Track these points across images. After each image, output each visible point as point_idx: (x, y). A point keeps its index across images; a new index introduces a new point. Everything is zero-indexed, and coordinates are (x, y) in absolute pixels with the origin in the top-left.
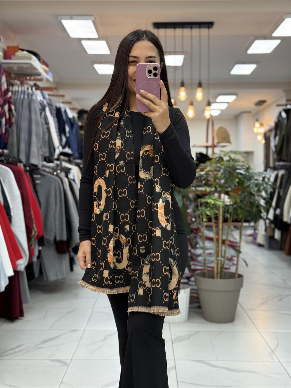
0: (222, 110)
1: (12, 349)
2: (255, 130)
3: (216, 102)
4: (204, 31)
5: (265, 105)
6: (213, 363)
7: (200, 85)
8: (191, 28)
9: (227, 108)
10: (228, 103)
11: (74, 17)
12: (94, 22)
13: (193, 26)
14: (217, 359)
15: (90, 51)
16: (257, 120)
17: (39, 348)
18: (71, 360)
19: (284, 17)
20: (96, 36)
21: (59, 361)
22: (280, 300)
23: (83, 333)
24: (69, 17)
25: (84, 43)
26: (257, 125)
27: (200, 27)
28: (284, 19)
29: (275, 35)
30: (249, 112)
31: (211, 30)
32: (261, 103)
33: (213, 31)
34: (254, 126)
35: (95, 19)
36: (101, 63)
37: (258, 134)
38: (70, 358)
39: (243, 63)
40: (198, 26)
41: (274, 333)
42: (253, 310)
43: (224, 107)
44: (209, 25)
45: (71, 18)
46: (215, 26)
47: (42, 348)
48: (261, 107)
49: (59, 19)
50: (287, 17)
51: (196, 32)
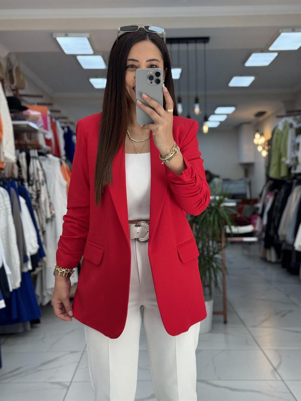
0: (221, 122)
1: (11, 372)
2: (255, 141)
3: (214, 114)
4: (200, 46)
5: (266, 116)
6: (215, 382)
7: (197, 101)
8: (187, 43)
9: (226, 119)
10: (228, 115)
11: (69, 34)
12: (89, 39)
13: (189, 41)
14: (219, 379)
15: (85, 66)
16: (258, 131)
17: (39, 371)
18: (71, 382)
19: (280, 31)
20: (91, 52)
21: (59, 383)
22: (283, 316)
23: (83, 354)
24: (64, 34)
25: (79, 58)
26: (257, 136)
27: (196, 42)
28: (279, 34)
29: (271, 49)
30: (248, 123)
31: (207, 45)
32: (260, 114)
33: (209, 46)
34: (254, 137)
35: (91, 36)
36: (97, 76)
37: (258, 145)
38: (70, 380)
39: (242, 75)
40: (194, 41)
41: (276, 350)
42: (255, 326)
43: (223, 118)
44: (205, 40)
45: (66, 36)
46: (211, 41)
47: (41, 370)
48: (261, 118)
49: (54, 36)
50: (283, 32)
51: (192, 46)
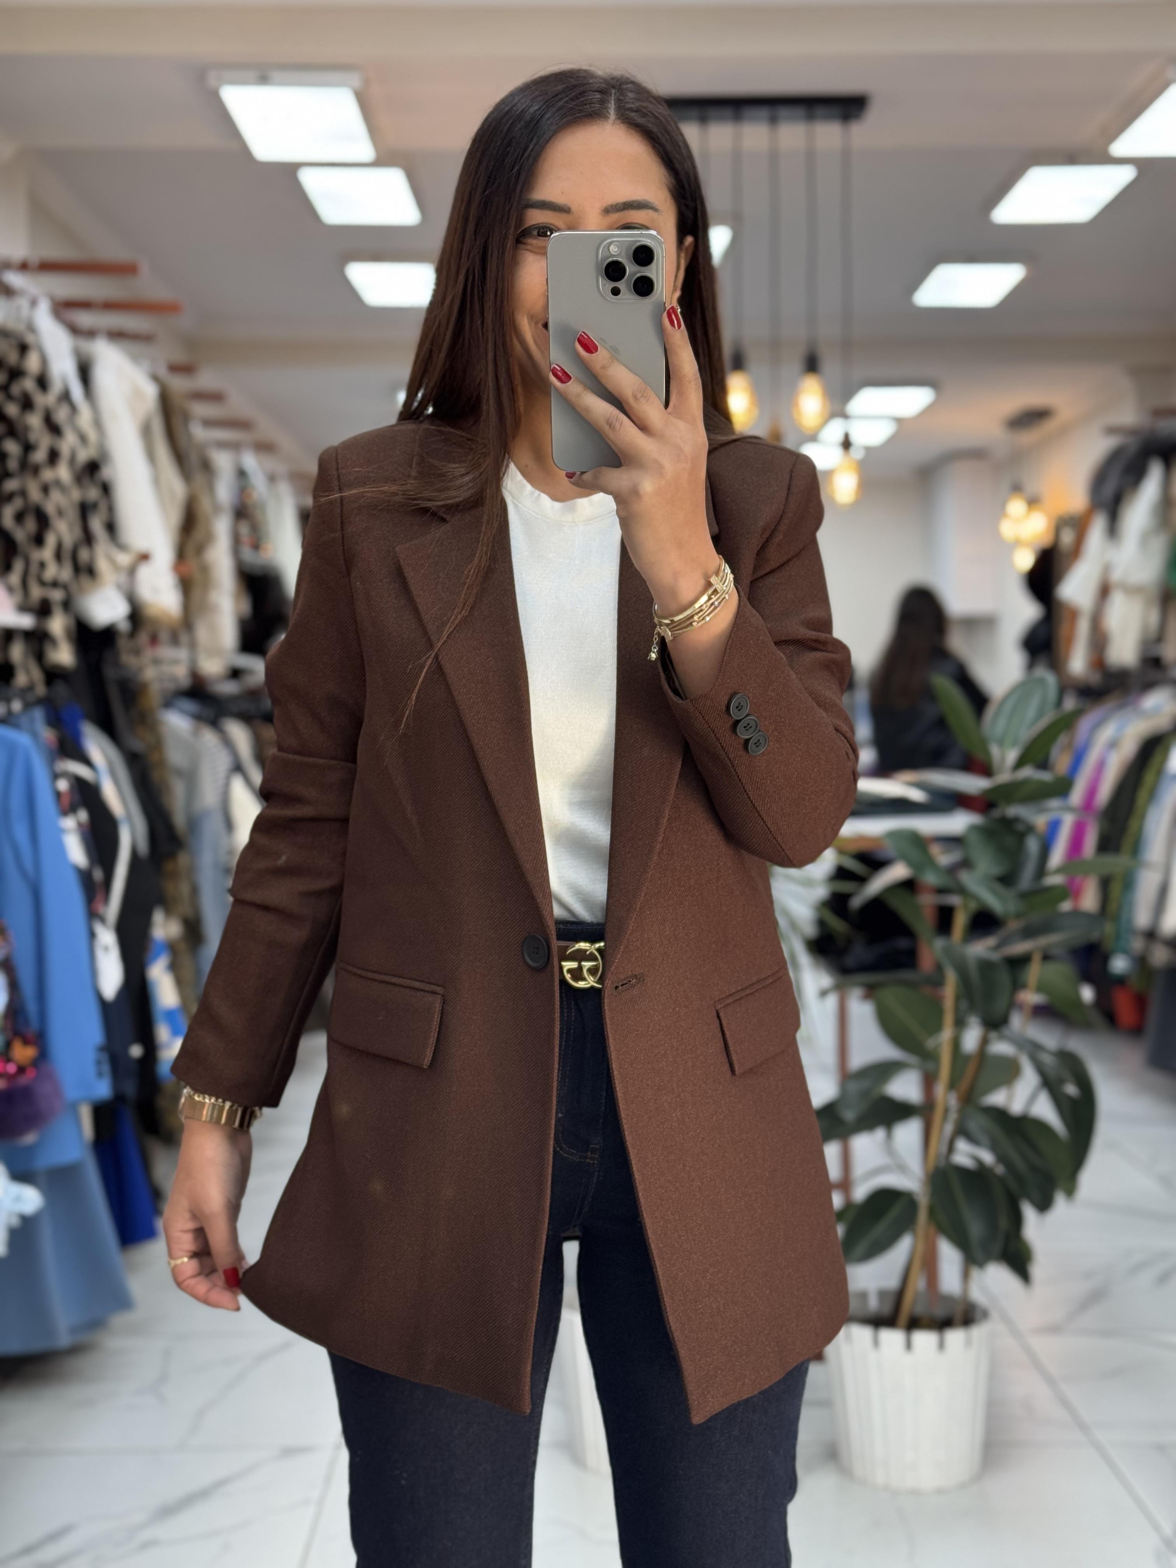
0: (869, 450)
2: (1008, 529)
3: (844, 414)
4: (827, 134)
5: (1049, 427)
7: (812, 365)
8: (773, 120)
9: (892, 439)
10: (900, 421)
11: (276, 75)
12: (361, 96)
13: (783, 112)
15: (332, 213)
16: (1017, 489)
20: (367, 152)
22: (1162, 1279)
24: (253, 74)
25: (309, 179)
26: (1016, 507)
27: (810, 117)
28: (1164, 88)
29: (1118, 148)
30: (974, 454)
31: (856, 128)
32: (1030, 418)
33: (862, 134)
34: (1000, 512)
35: (367, 82)
36: (377, 256)
39: (971, 258)
40: (800, 111)
42: (1052, 1330)
43: (879, 434)
44: (848, 107)
45: (263, 79)
46: (873, 115)
47: (156, 1542)
48: (1034, 436)
49: (211, 82)
51: (791, 135)
